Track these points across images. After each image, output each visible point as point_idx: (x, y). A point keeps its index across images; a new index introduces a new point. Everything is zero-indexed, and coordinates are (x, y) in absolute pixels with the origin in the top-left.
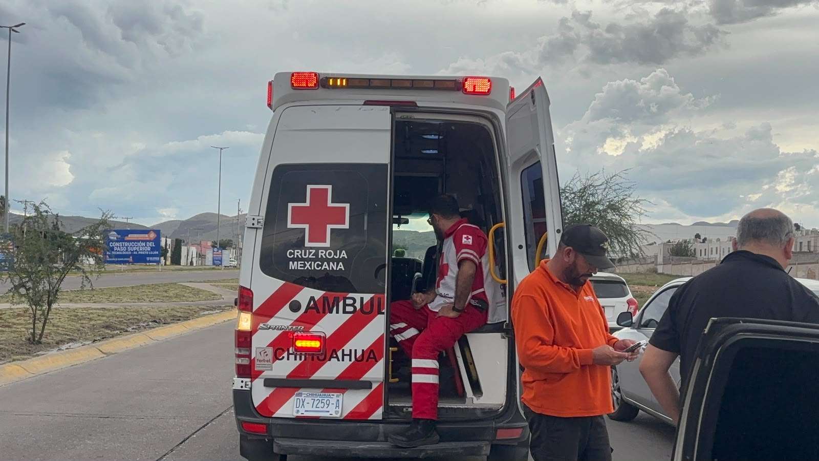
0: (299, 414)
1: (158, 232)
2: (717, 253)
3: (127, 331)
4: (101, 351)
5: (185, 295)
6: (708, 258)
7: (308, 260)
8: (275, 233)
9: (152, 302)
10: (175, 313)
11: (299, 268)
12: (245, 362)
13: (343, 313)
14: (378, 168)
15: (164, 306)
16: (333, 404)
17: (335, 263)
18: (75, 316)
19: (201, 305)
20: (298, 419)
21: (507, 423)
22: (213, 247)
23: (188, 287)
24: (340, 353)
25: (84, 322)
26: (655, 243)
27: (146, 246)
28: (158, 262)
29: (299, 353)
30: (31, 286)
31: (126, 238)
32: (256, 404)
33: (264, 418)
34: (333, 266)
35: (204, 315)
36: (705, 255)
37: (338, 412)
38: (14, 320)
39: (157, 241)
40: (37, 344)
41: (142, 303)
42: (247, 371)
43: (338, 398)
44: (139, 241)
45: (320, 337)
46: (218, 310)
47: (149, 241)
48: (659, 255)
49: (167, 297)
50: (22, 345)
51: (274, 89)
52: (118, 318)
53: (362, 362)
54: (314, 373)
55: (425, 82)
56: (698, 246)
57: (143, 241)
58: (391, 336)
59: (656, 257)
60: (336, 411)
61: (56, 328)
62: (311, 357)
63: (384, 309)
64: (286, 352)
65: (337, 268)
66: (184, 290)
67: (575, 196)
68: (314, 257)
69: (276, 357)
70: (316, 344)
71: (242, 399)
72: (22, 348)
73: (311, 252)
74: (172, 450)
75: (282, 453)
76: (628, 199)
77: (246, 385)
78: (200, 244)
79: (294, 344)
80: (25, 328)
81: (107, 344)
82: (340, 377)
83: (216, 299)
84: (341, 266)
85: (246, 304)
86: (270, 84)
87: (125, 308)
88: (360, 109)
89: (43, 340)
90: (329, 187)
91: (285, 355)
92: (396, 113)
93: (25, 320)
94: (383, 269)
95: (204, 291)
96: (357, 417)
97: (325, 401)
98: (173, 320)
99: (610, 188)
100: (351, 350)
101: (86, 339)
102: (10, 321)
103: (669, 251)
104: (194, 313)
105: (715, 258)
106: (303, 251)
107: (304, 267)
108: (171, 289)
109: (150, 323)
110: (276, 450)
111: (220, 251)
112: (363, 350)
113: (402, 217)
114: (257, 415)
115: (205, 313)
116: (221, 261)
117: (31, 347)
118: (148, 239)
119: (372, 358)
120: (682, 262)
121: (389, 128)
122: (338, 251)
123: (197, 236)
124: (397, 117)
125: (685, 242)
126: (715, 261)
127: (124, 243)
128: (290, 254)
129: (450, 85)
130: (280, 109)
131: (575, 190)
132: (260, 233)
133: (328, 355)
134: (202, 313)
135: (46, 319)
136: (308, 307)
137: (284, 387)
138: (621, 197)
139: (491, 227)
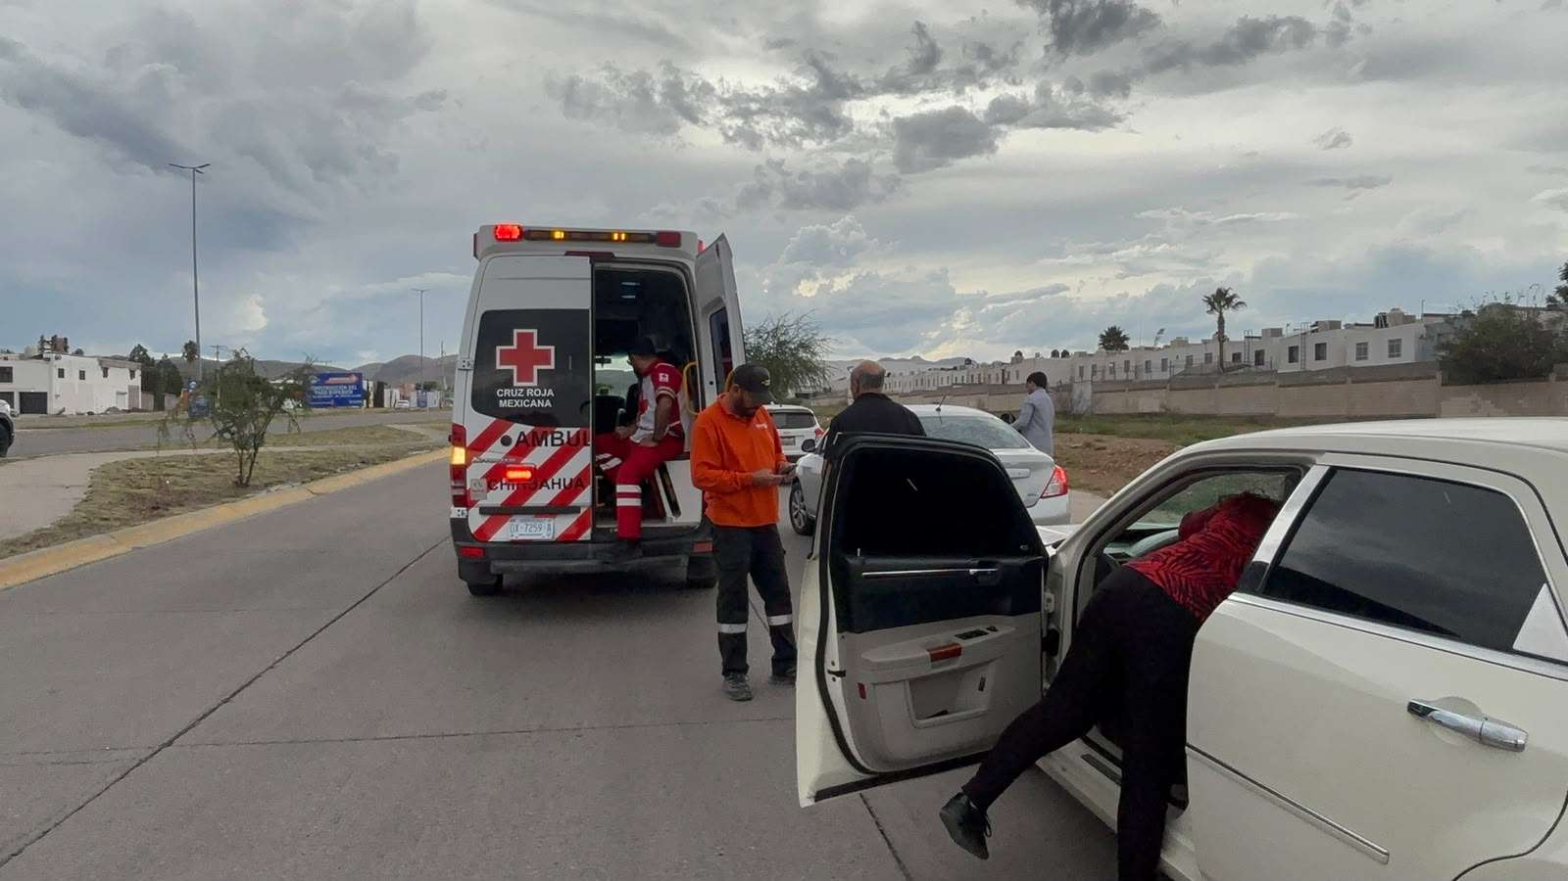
0: (514, 538)
1: (359, 376)
3: (336, 472)
4: (311, 492)
5: (392, 436)
7: (517, 398)
8: (485, 374)
9: (358, 444)
10: (384, 454)
11: (509, 406)
12: (461, 492)
13: (552, 446)
14: (580, 314)
15: (372, 447)
16: (545, 528)
17: (543, 401)
18: (281, 459)
19: (409, 446)
20: (513, 542)
21: (703, 537)
22: (417, 389)
23: (394, 428)
24: (549, 482)
25: (291, 465)
27: (347, 389)
28: (360, 405)
29: (511, 483)
30: (236, 430)
31: (327, 382)
32: (472, 531)
33: (480, 543)
34: (541, 403)
35: (413, 455)
37: (550, 534)
38: (216, 465)
39: (359, 384)
40: (244, 487)
41: (348, 445)
42: (463, 501)
43: (549, 523)
44: (339, 384)
45: (531, 468)
46: (427, 450)
47: (351, 384)
49: (373, 438)
50: (229, 488)
51: (479, 240)
52: (325, 460)
53: (570, 490)
54: (526, 501)
57: (343, 384)
58: (596, 466)
59: (846, 390)
60: (548, 534)
61: (263, 471)
62: (522, 487)
64: (500, 483)
65: (544, 405)
66: (390, 431)
67: (769, 336)
68: (523, 395)
69: (490, 487)
70: (527, 475)
71: (459, 527)
72: (229, 491)
73: (520, 391)
75: (497, 572)
76: (817, 338)
77: (463, 514)
78: (403, 386)
79: (505, 476)
80: (231, 472)
81: (316, 484)
82: (550, 504)
83: (424, 439)
84: (548, 403)
85: (460, 440)
86: (475, 236)
87: (332, 451)
88: (562, 259)
89: (251, 483)
90: (535, 331)
91: (499, 485)
92: (595, 263)
93: (229, 465)
94: (588, 406)
95: (410, 432)
96: (568, 539)
97: (537, 526)
99: (799, 328)
100: (560, 479)
101: (295, 481)
102: (212, 465)
106: (512, 390)
107: (514, 405)
108: (377, 431)
110: (491, 570)
111: (425, 393)
112: (571, 479)
113: (605, 357)
114: (473, 540)
115: (413, 453)
116: (426, 403)
117: (239, 491)
118: (349, 382)
119: (580, 485)
121: (590, 276)
122: (545, 390)
123: (400, 378)
124: (596, 266)
127: (324, 387)
128: (500, 393)
129: (643, 238)
130: (485, 259)
131: (769, 329)
132: (471, 373)
133: (539, 483)
134: (410, 453)
135: (253, 463)
136: (518, 442)
137: (498, 515)
138: (810, 336)
139: (685, 366)
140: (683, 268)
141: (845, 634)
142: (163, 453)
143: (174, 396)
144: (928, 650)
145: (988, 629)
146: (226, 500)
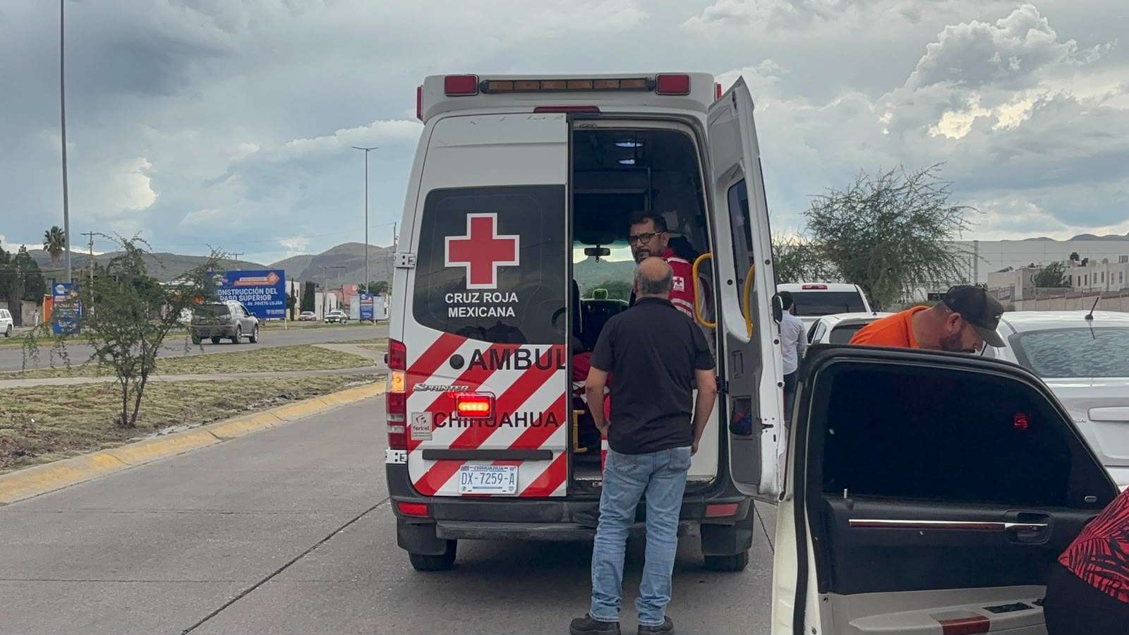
0: (466, 492)
1: (281, 274)
2: (1103, 281)
3: (247, 409)
4: (215, 436)
5: (323, 361)
6: (1091, 289)
7: (471, 305)
8: (430, 273)
9: (278, 371)
10: (310, 385)
11: (460, 316)
12: (399, 430)
13: (515, 369)
14: (548, 193)
15: (295, 375)
16: (506, 479)
17: (504, 308)
18: (176, 392)
19: (345, 374)
20: (466, 497)
21: (718, 497)
22: (360, 292)
23: (326, 349)
24: (512, 418)
25: (189, 399)
26: (1011, 268)
27: (265, 293)
28: (283, 316)
29: (463, 418)
30: (120, 350)
31: (237, 283)
32: (414, 480)
33: (424, 497)
34: (501, 312)
35: (350, 387)
36: (1086, 284)
37: (513, 487)
38: (93, 399)
39: (280, 286)
40: (129, 428)
41: (263, 373)
42: (402, 441)
43: (512, 472)
44: (254, 287)
45: (488, 398)
46: (369, 380)
47: (270, 287)
48: (1016, 285)
49: (298, 364)
50: (109, 429)
51: (424, 95)
52: (233, 393)
53: (540, 428)
54: (481, 443)
55: (608, 82)
56: (1075, 272)
57: (260, 287)
58: (574, 395)
59: (1012, 289)
60: (510, 487)
61: (151, 408)
62: (478, 422)
63: (565, 362)
64: (448, 418)
65: (506, 314)
66: (321, 354)
67: (866, 206)
68: (478, 301)
69: (436, 423)
70: (482, 407)
71: (397, 474)
72: (110, 433)
73: (475, 296)
74: (314, 547)
75: (446, 537)
76: (943, 207)
77: (401, 458)
78: (341, 290)
79: (456, 408)
80: (111, 408)
81: (221, 426)
82: (514, 446)
83: (366, 365)
84: (511, 312)
85: (398, 361)
86: (419, 90)
87: (242, 380)
88: (529, 118)
89: (137, 422)
90: (494, 216)
91: (447, 420)
92: (575, 121)
93: (108, 398)
94: (563, 314)
95: (348, 355)
96: (535, 495)
97: (496, 476)
98: (308, 394)
99: (916, 192)
100: (525, 414)
101: (194, 421)
102: (88, 399)
103: (1033, 280)
104: (336, 384)
105: (1101, 288)
106: (465, 294)
107: (466, 314)
108: (303, 354)
109: (277, 399)
110: (439, 534)
111: (370, 298)
112: (540, 413)
113: (601, 246)
114: (415, 494)
115: (350, 384)
116: (372, 312)
117: (123, 432)
118: (267, 283)
119: (552, 422)
120: (1052, 296)
121: (565, 139)
122: (507, 294)
123: (337, 277)
124: (575, 125)
125: (1056, 265)
126: (1099, 292)
127: (233, 290)
128: (450, 298)
129: (639, 84)
130: (432, 122)
131: (865, 198)
132: (412, 274)
133: (499, 420)
134: (347, 385)
135: (140, 395)
136: (473, 363)
137: (447, 460)
138: (931, 204)
139: (697, 258)
140: (693, 123)
141: (829, 594)
142: (29, 383)
143: (34, 305)
144: (940, 622)
145: (1034, 603)
146: (108, 444)
